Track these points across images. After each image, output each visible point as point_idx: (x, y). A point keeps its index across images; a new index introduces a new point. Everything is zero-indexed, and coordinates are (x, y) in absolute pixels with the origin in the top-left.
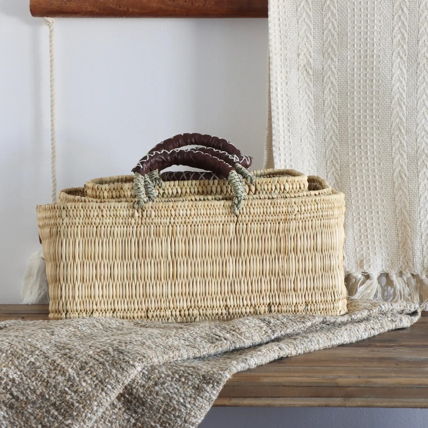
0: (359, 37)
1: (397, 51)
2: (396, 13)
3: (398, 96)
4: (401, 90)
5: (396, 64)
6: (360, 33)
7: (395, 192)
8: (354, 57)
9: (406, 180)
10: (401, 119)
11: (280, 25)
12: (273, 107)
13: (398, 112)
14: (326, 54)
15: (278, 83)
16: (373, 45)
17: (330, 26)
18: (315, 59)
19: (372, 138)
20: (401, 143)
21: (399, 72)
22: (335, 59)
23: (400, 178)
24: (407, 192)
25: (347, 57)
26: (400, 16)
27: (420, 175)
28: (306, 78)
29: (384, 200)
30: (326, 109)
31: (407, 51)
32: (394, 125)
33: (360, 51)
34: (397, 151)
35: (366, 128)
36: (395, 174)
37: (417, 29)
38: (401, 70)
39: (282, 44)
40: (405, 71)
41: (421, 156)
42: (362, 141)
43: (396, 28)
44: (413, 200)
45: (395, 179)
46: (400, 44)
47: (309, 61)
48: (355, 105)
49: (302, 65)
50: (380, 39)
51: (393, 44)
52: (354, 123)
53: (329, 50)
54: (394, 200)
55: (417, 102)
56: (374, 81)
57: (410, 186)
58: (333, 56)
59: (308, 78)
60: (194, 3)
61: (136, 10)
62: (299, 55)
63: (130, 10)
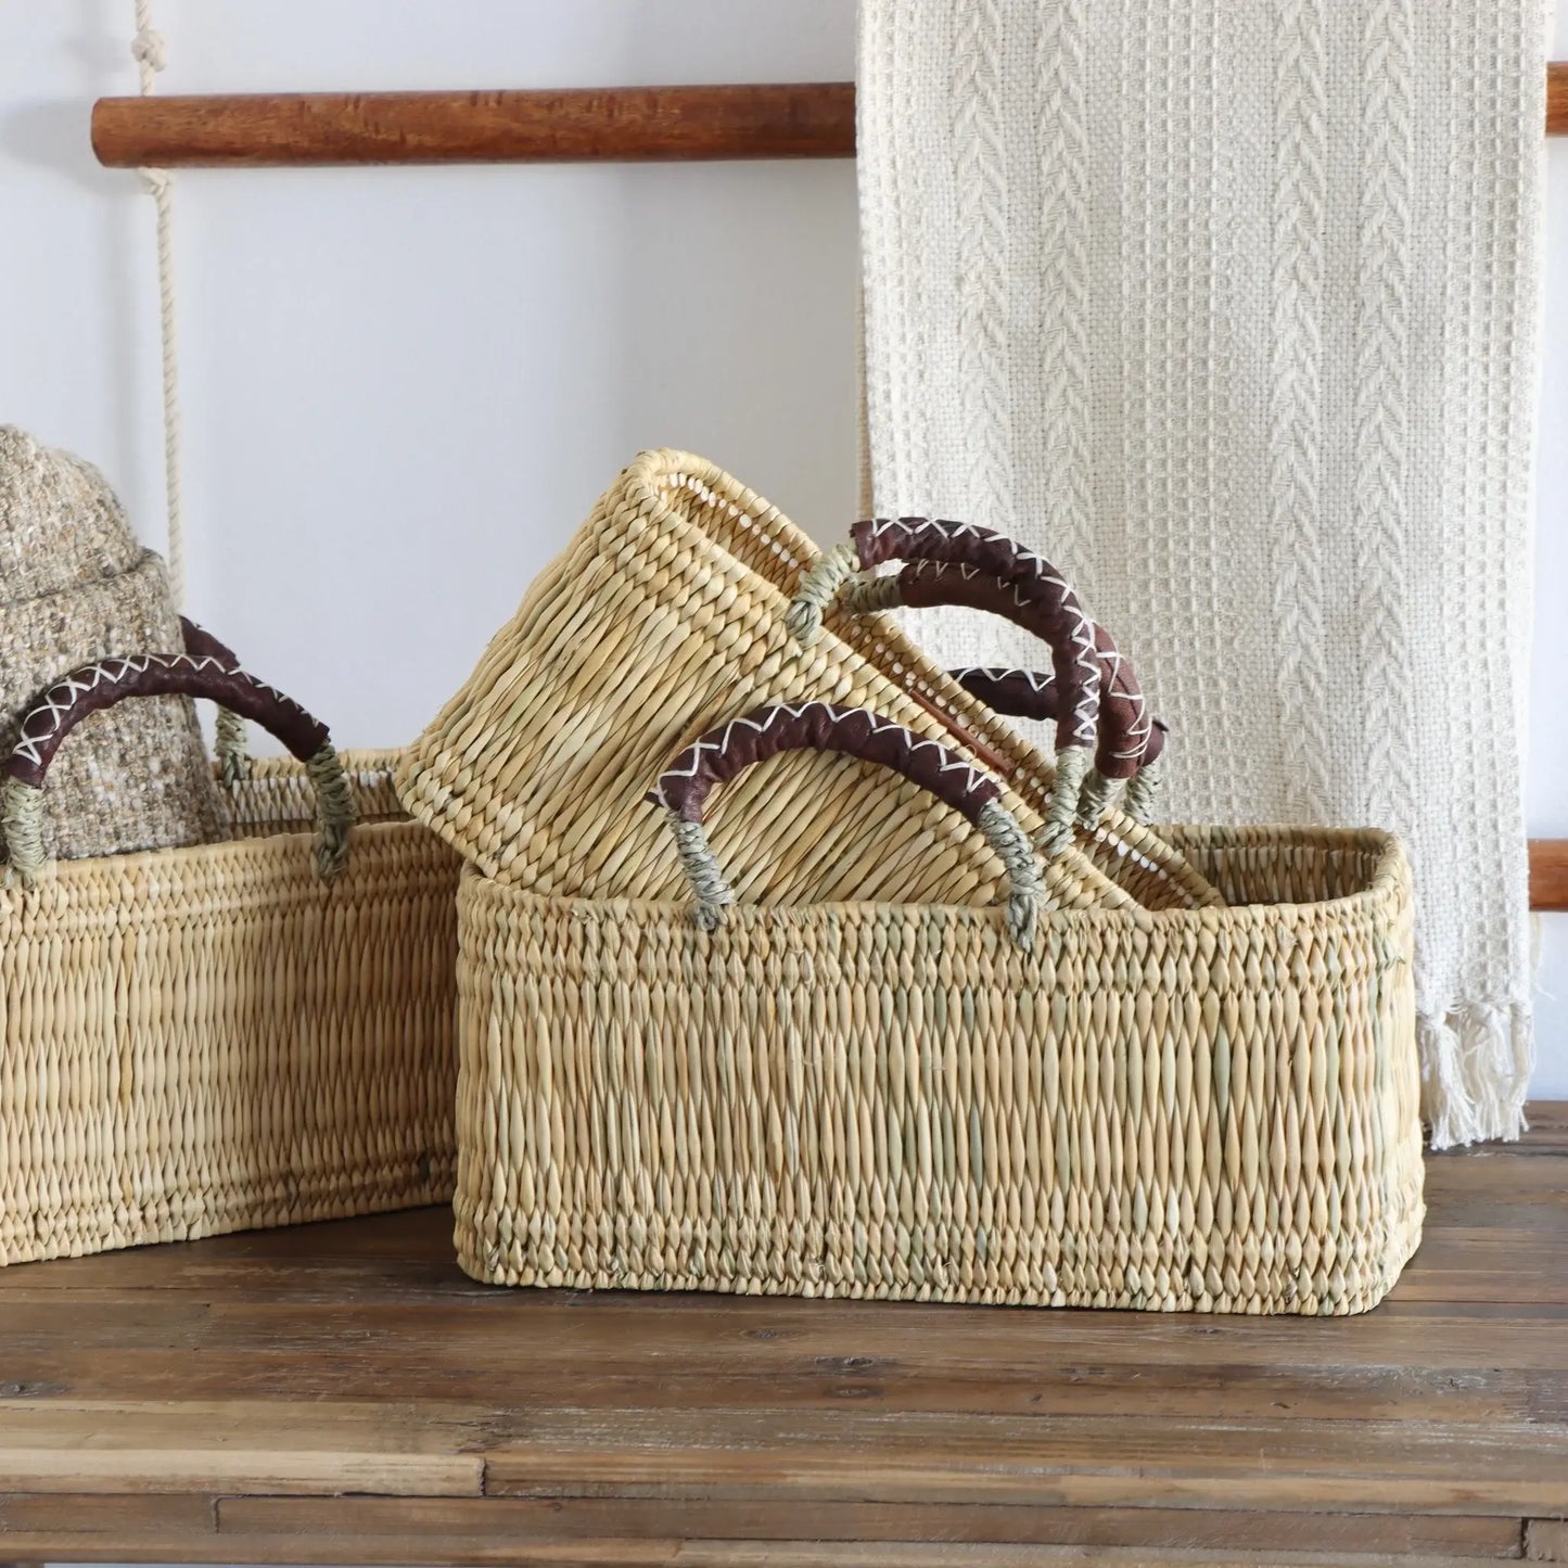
0: (1162, 217)
1: (1287, 262)
2: (1284, 137)
3: (1292, 412)
4: (1303, 395)
5: (1285, 306)
6: (1164, 205)
7: (1284, 736)
8: (1143, 285)
9: (1319, 693)
10: (1302, 491)
11: (895, 182)
12: (878, 457)
13: (1291, 469)
14: (1051, 277)
15: (892, 374)
16: (1208, 243)
17: (1064, 181)
18: (1015, 292)
19: (1204, 554)
20: (1303, 569)
21: (1294, 333)
22: (1079, 292)
23: (1299, 690)
24: (1323, 737)
25: (1120, 285)
26: (1297, 146)
27: (1368, 678)
28: (985, 355)
29: (1249, 761)
30: (1051, 459)
31: (1320, 261)
32: (1278, 511)
33: (1163, 264)
34: (1291, 600)
35: (1185, 523)
36: (1283, 675)
37: (1355, 189)
38: (1302, 326)
39: (905, 245)
40: (1314, 331)
41: (1370, 613)
42: (1172, 564)
43: (1286, 186)
44: (1342, 761)
45: (1283, 693)
46: (1298, 239)
47: (993, 301)
48: (1149, 445)
49: (972, 314)
50: (1229, 225)
51: (1273, 241)
52: (1143, 506)
53: (1062, 263)
54: (1280, 759)
55: (1358, 435)
56: (1211, 364)
57: (1336, 716)
58: (1074, 283)
59: (990, 355)
60: (616, 114)
61: (428, 140)
62: (959, 281)
63: (412, 139)
